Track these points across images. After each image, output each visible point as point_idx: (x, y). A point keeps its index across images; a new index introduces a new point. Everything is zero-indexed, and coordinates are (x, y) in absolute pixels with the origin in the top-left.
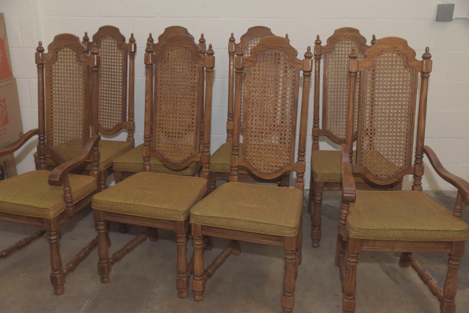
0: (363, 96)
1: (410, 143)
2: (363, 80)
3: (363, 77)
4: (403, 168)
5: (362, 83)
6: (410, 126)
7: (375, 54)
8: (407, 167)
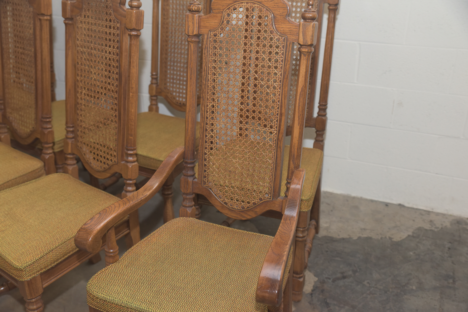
0: (206, 75)
1: (276, 161)
2: (206, 50)
3: (206, 44)
4: (264, 199)
5: (205, 54)
6: (276, 134)
7: (225, 7)
8: (270, 198)
